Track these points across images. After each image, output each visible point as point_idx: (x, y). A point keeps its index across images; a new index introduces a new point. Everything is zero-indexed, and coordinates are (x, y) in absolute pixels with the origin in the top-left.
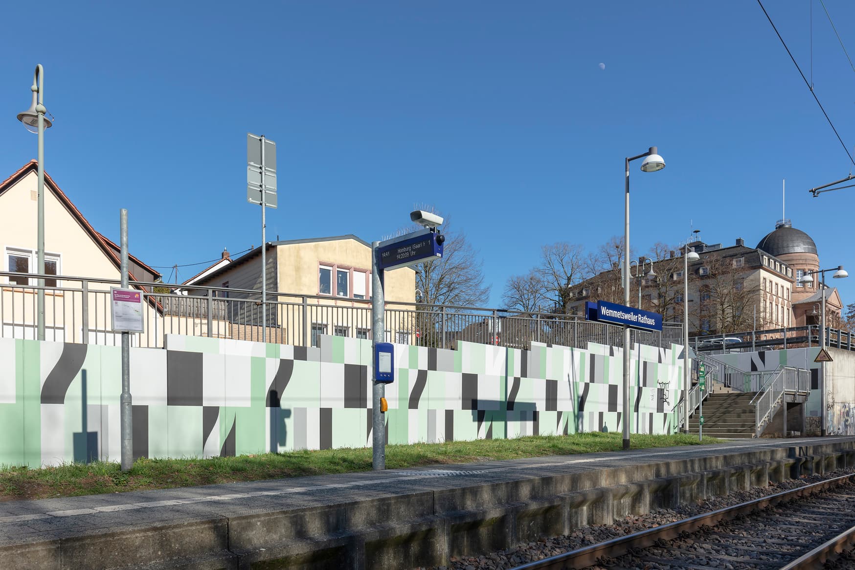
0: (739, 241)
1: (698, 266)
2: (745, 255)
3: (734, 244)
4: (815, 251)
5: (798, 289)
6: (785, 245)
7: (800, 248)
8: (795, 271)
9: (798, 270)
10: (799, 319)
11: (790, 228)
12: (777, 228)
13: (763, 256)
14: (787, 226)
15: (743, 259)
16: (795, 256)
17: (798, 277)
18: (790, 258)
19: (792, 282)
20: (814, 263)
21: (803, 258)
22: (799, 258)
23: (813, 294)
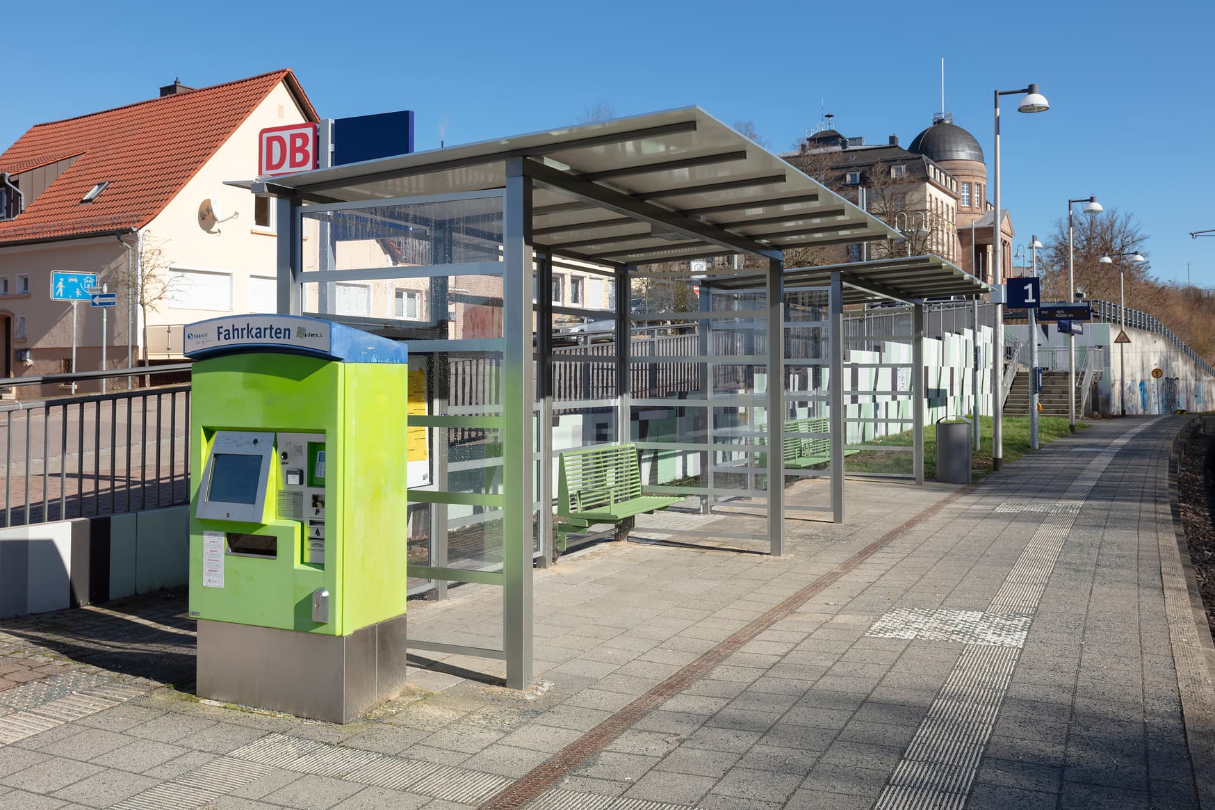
0: (893, 139)
1: (844, 171)
2: (906, 162)
3: (886, 143)
4: (981, 159)
5: (964, 209)
6: (947, 149)
7: (963, 154)
8: (960, 184)
9: (964, 183)
10: (965, 249)
11: (951, 125)
12: (934, 123)
13: (928, 165)
14: (947, 122)
15: (903, 167)
16: (961, 164)
17: (963, 192)
18: (953, 166)
19: (956, 199)
20: (981, 175)
21: (970, 167)
22: (964, 167)
23: (981, 216)
